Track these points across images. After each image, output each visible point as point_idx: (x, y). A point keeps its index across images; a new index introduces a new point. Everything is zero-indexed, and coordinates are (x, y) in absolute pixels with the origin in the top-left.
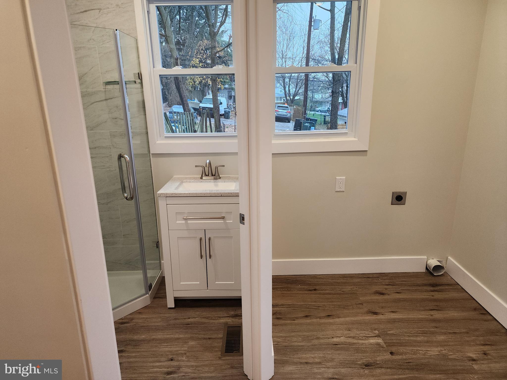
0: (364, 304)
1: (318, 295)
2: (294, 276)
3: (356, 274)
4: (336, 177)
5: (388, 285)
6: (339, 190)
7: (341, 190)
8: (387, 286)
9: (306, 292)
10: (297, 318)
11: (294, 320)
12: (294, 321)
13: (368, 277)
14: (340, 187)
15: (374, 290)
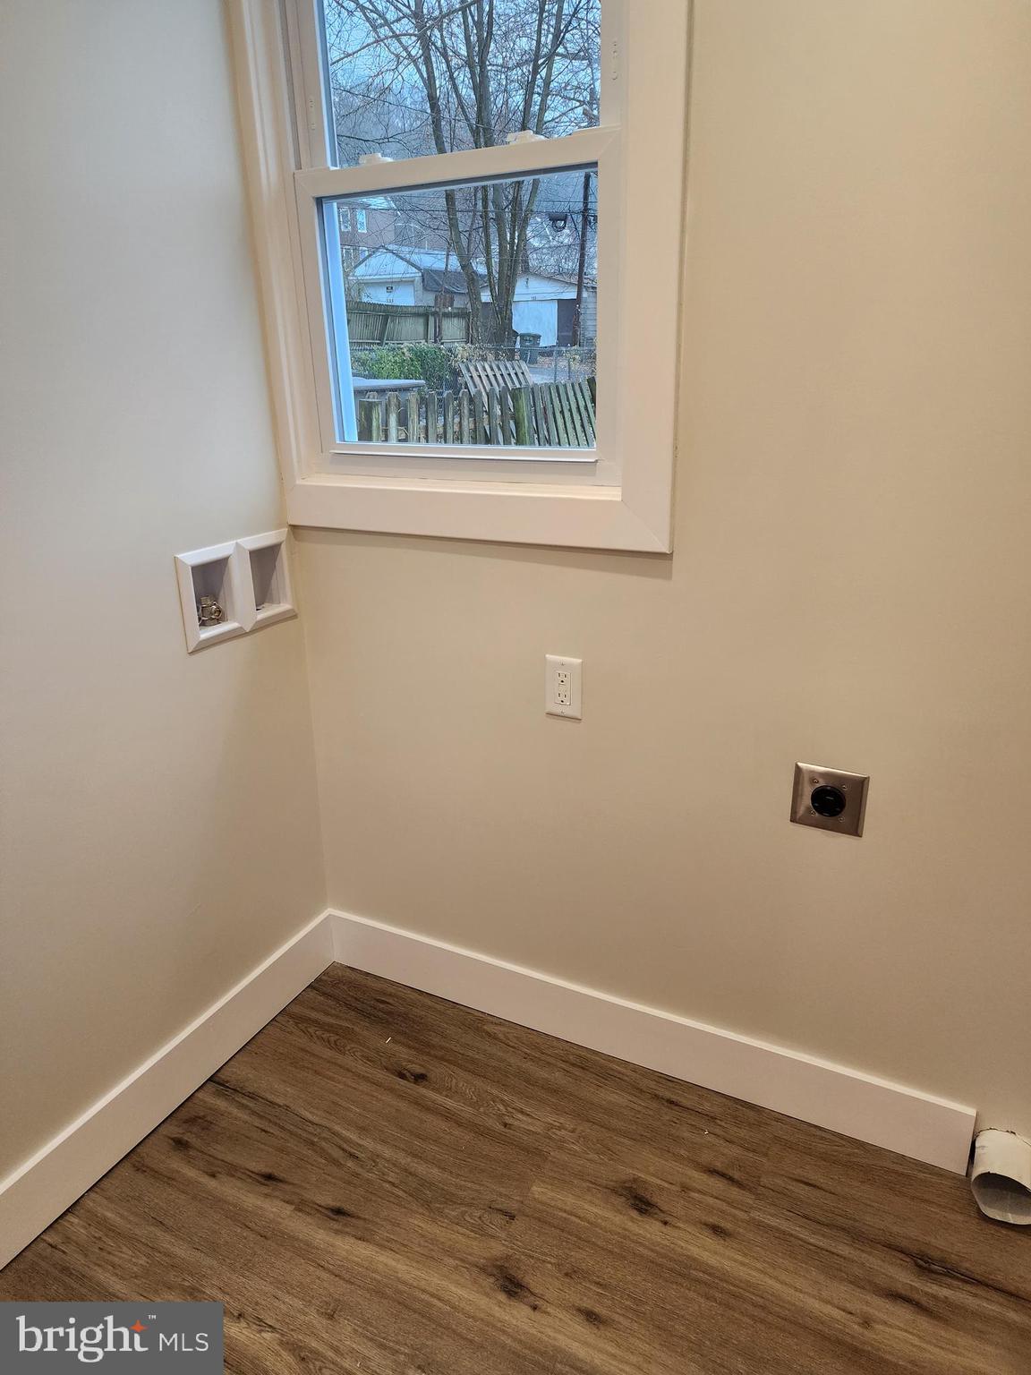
0: (519, 1225)
1: (403, 1106)
2: (414, 996)
3: (636, 1069)
4: (547, 656)
5: (712, 1171)
6: (558, 710)
7: (568, 711)
8: (704, 1177)
9: (381, 1075)
10: (233, 1171)
11: (213, 1176)
12: (205, 1180)
13: (674, 1098)
14: (560, 699)
15: (627, 1172)
